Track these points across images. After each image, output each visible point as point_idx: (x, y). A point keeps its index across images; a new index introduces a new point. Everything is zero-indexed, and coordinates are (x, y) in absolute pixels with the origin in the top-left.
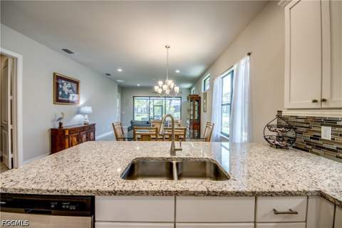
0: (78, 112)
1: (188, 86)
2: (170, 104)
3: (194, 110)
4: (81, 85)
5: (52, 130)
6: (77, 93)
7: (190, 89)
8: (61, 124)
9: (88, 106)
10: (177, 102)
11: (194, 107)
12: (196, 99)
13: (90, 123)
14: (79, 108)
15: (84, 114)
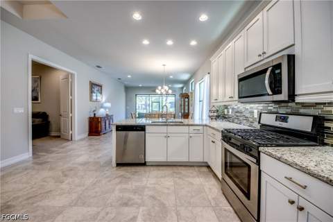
0: (102, 107)
1: (181, 86)
2: (166, 100)
3: (184, 105)
4: (103, 88)
5: (90, 118)
6: (101, 93)
7: (182, 88)
8: (95, 114)
9: (109, 102)
10: (171, 99)
11: (184, 103)
12: (186, 96)
13: (110, 114)
14: (102, 104)
15: (105, 108)
